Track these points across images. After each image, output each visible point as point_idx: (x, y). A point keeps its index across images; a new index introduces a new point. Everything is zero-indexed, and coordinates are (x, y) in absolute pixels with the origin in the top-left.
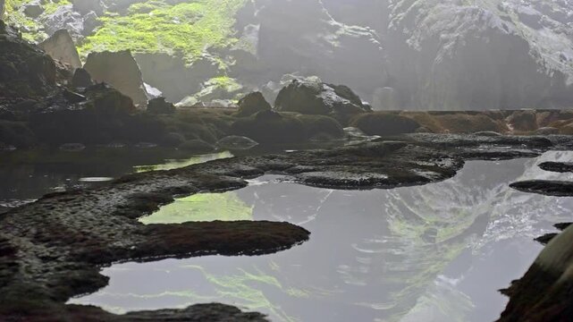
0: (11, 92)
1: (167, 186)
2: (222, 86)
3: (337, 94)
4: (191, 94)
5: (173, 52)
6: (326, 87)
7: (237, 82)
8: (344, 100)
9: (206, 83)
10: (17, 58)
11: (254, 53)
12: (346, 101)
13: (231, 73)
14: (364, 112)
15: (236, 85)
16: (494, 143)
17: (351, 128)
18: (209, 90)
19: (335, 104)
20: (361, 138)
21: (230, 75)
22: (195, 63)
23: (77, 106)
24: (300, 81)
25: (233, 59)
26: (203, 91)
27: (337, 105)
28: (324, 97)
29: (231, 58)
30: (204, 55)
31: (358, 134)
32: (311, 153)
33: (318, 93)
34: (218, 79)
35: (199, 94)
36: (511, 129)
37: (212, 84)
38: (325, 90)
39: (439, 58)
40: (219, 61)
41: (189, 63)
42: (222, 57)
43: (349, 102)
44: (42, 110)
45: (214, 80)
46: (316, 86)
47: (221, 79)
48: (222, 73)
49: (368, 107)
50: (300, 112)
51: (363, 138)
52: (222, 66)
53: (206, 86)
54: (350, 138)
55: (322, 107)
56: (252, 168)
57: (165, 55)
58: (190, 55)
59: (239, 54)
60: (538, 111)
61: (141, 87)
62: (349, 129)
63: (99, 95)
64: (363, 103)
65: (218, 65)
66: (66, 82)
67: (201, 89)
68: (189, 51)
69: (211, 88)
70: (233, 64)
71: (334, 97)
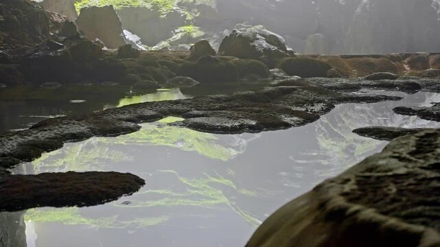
0: (12, 40)
1: (66, 132)
2: (188, 33)
3: (267, 42)
4: (164, 39)
5: (152, 6)
6: (258, 36)
7: (200, 30)
8: (273, 47)
9: (176, 31)
10: (19, 12)
11: (214, 6)
12: (274, 48)
13: (196, 22)
14: (287, 56)
15: (200, 32)
16: (375, 86)
17: (276, 70)
18: (178, 36)
19: (265, 50)
20: (283, 78)
21: (195, 25)
22: (168, 15)
23: (57, 53)
24: (238, 32)
25: (198, 12)
26: (174, 37)
27: (267, 51)
28: (256, 45)
29: (196, 10)
30: (175, 8)
31: (281, 74)
32: (212, 98)
33: (252, 42)
34: (185, 27)
35: (171, 39)
36: (408, 69)
37: (181, 32)
38: (258, 39)
39: (359, 10)
40: (186, 13)
41: (163, 15)
42: (189, 10)
43: (276, 48)
44: (30, 55)
45: (182, 29)
46: (251, 36)
47: (189, 27)
48: (188, 23)
49: (291, 52)
50: (237, 57)
51: (284, 78)
52: (189, 18)
53: (176, 33)
54: (275, 77)
55: (254, 52)
56: (154, 113)
57: (145, 8)
58: (164, 9)
59: (202, 8)
60: (431, 54)
61: (121, 35)
62: (275, 71)
63: (74, 44)
64: (288, 49)
65: (185, 16)
66: (57, 32)
67: (172, 35)
68: (163, 6)
69: (180, 35)
70: (198, 15)
71: (265, 44)
